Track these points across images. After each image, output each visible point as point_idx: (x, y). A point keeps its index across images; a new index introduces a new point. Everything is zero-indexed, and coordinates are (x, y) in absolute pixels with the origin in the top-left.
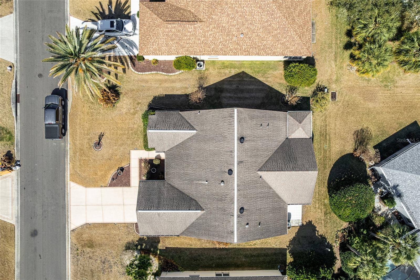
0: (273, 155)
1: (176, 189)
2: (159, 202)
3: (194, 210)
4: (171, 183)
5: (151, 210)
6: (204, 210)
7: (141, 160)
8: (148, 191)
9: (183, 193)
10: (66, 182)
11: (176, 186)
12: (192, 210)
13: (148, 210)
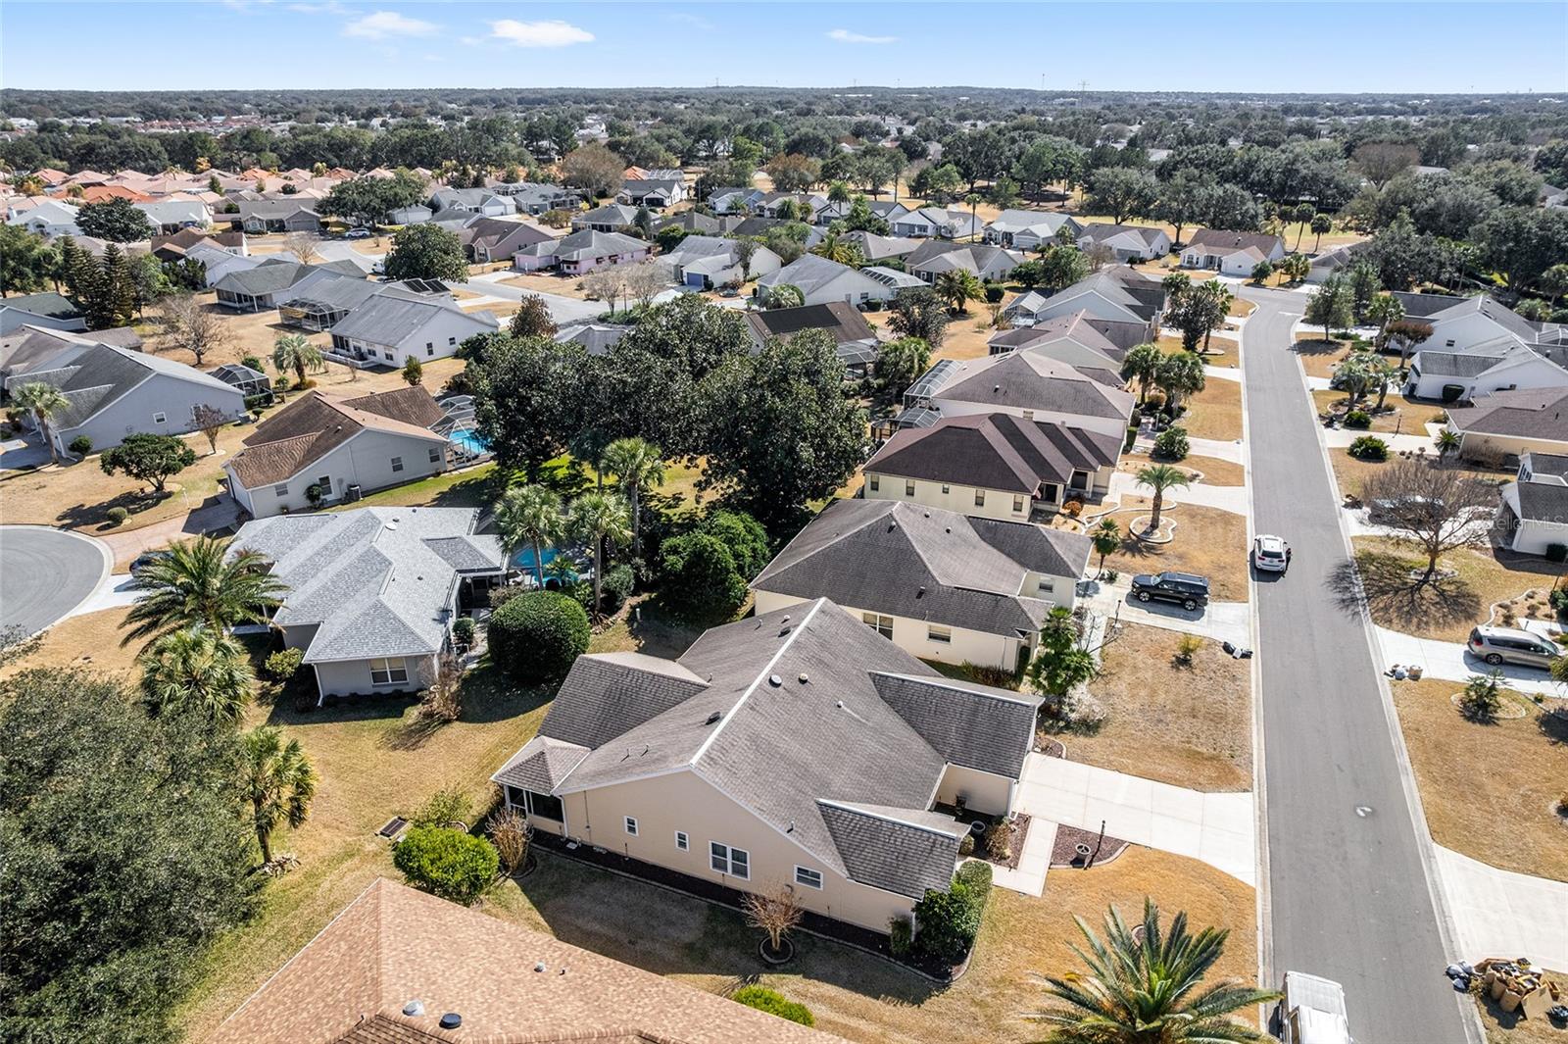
0: (652, 716)
1: (922, 735)
2: (975, 712)
3: (893, 678)
4: (932, 750)
5: (999, 700)
6: (870, 674)
7: (1013, 865)
8: (998, 747)
9: (909, 722)
10: (1269, 889)
11: (921, 741)
12: (898, 679)
13: (1004, 702)
